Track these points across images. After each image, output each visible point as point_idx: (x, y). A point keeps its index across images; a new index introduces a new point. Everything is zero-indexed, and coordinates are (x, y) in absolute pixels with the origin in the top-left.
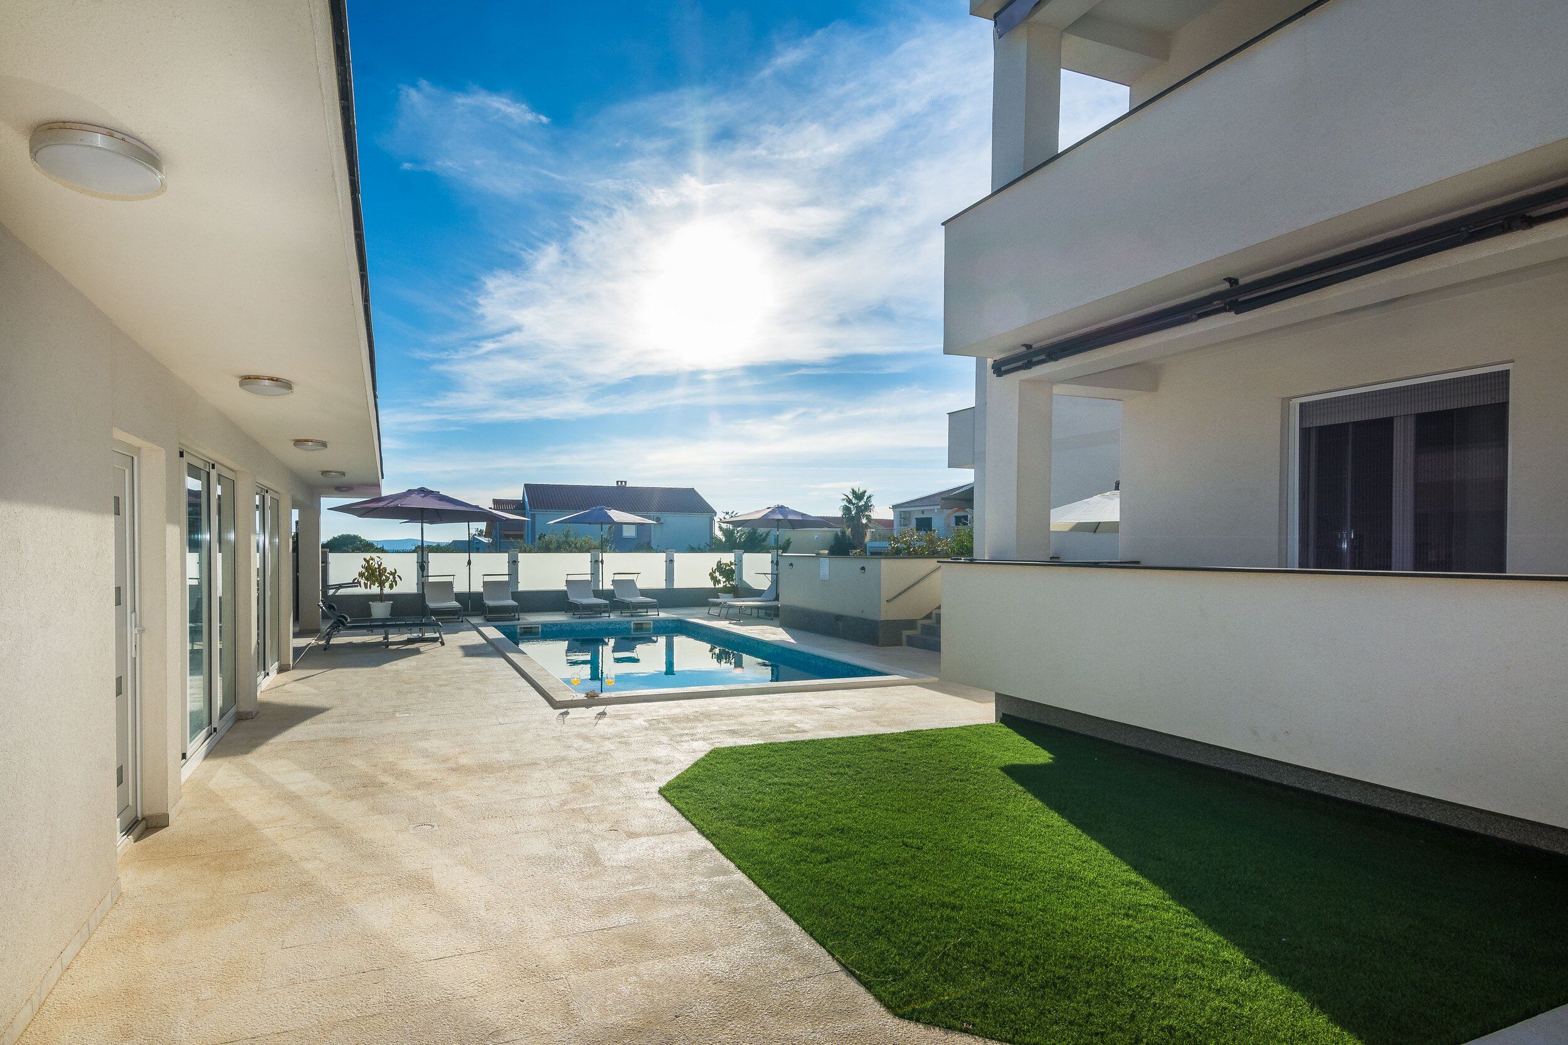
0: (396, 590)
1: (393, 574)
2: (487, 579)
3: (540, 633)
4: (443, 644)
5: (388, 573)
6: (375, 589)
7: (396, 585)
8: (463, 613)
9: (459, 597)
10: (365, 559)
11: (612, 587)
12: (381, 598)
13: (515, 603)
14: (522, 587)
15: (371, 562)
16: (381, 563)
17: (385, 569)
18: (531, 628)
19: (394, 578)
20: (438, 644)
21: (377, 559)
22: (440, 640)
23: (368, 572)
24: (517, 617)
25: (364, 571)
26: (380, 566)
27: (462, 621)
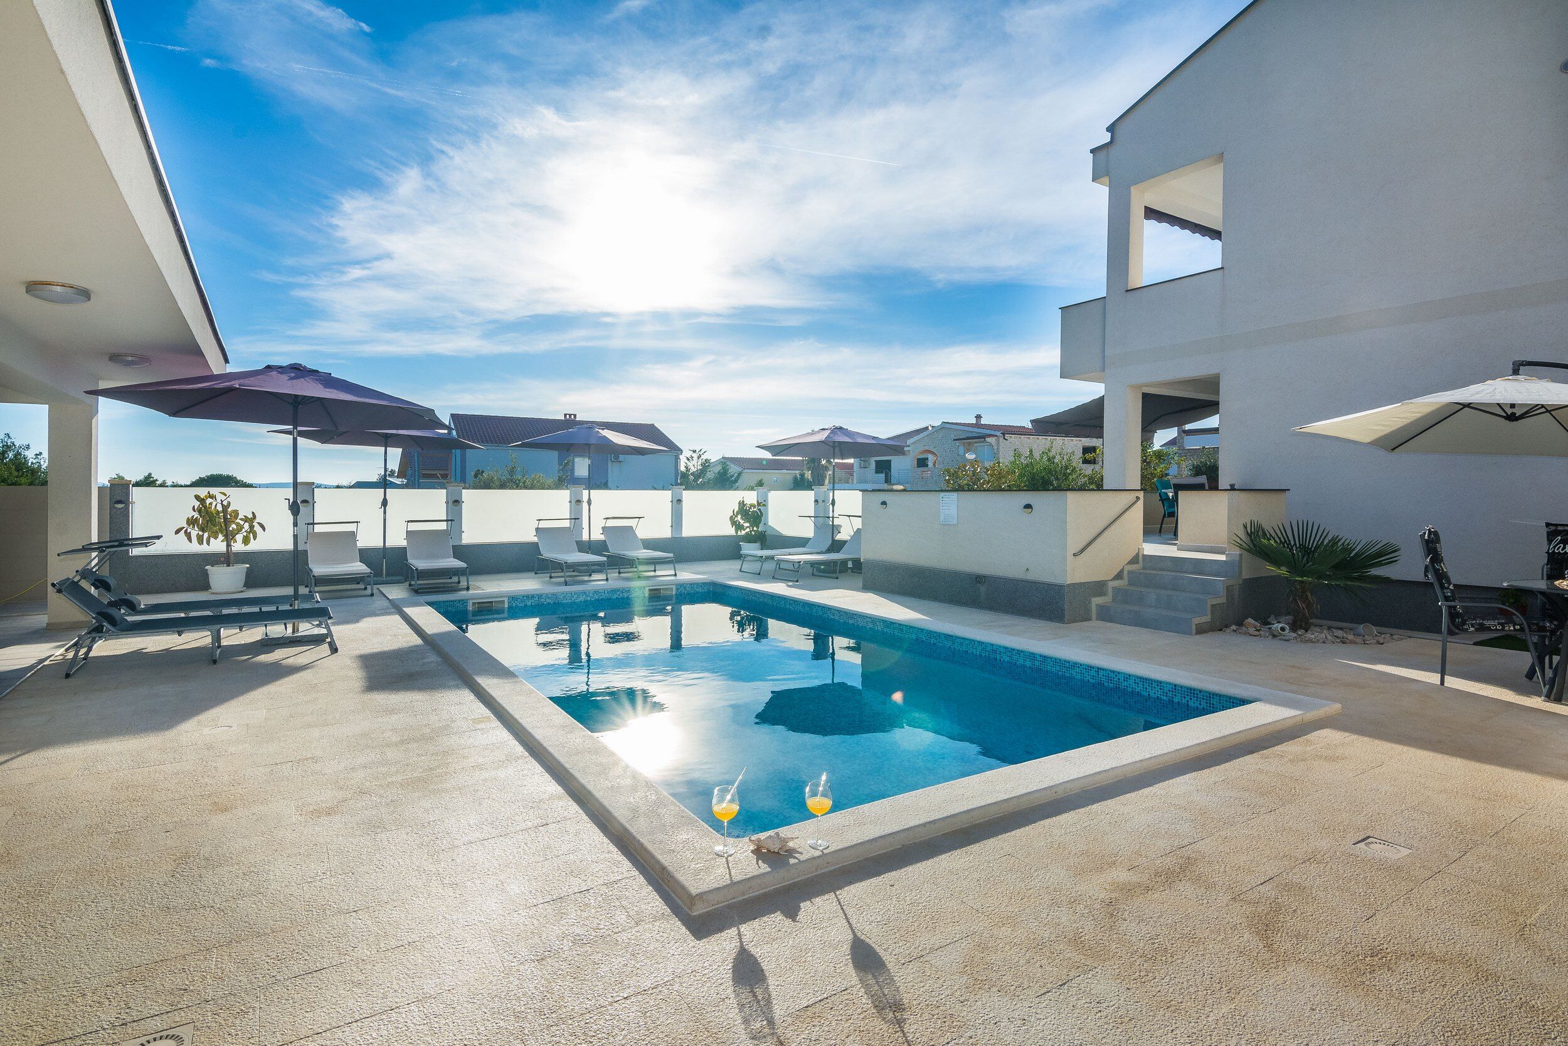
0: (254, 546)
1: (250, 520)
2: (413, 527)
3: (506, 611)
4: (334, 650)
5: (241, 519)
6: (218, 545)
7: (255, 538)
8: (372, 579)
9: (365, 555)
10: (197, 497)
11: (602, 537)
12: (227, 559)
13: (462, 565)
14: (467, 538)
15: (209, 501)
16: (229, 504)
17: (236, 513)
18: (491, 602)
19: (251, 527)
20: (325, 647)
21: (220, 497)
22: (329, 640)
23: (203, 517)
24: (464, 584)
25: (196, 515)
26: (225, 508)
27: (372, 595)
